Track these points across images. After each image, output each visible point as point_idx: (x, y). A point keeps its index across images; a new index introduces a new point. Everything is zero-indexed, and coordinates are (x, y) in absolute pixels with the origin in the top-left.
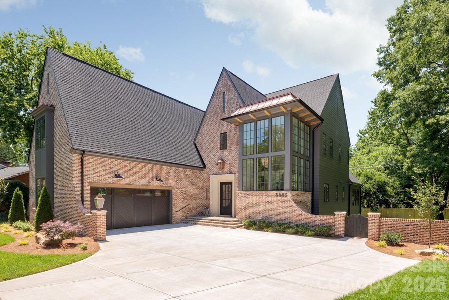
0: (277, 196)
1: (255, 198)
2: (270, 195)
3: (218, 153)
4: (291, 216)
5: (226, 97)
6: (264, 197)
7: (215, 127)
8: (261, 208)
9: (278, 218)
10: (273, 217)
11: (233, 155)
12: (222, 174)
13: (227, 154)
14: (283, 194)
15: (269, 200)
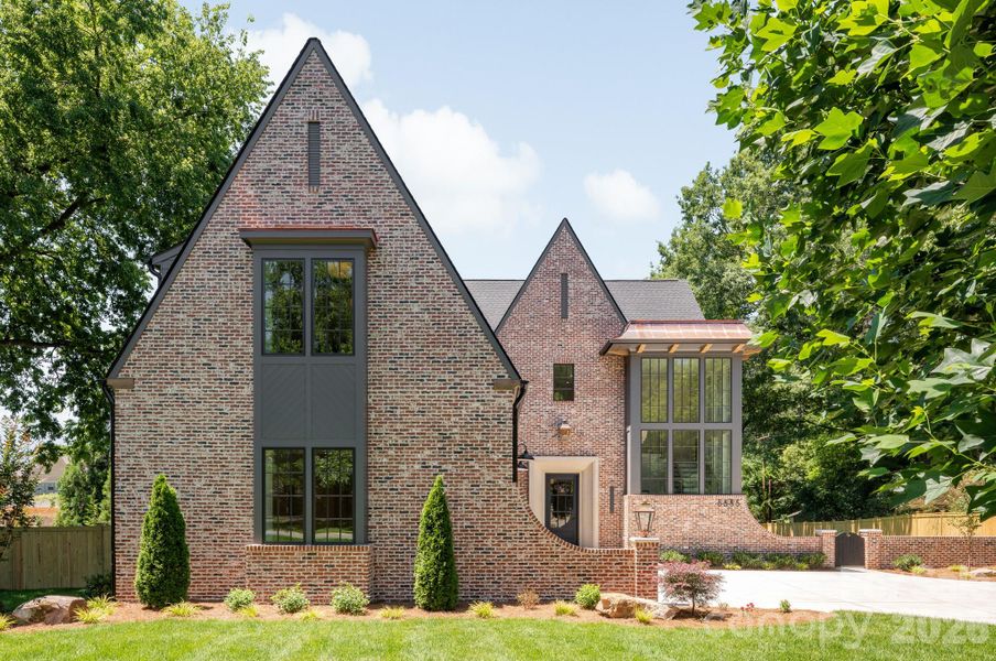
0: (719, 504)
1: (673, 508)
2: (706, 502)
3: (548, 408)
4: (747, 541)
5: (570, 285)
6: (693, 507)
7: (538, 347)
8: (687, 526)
9: (723, 544)
10: (711, 543)
11: (590, 414)
12: (561, 454)
13: (573, 411)
14: (732, 501)
15: (704, 511)
